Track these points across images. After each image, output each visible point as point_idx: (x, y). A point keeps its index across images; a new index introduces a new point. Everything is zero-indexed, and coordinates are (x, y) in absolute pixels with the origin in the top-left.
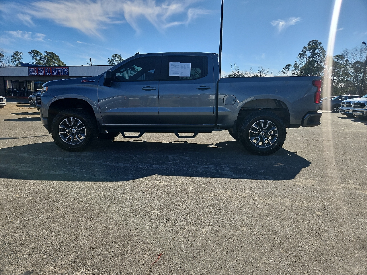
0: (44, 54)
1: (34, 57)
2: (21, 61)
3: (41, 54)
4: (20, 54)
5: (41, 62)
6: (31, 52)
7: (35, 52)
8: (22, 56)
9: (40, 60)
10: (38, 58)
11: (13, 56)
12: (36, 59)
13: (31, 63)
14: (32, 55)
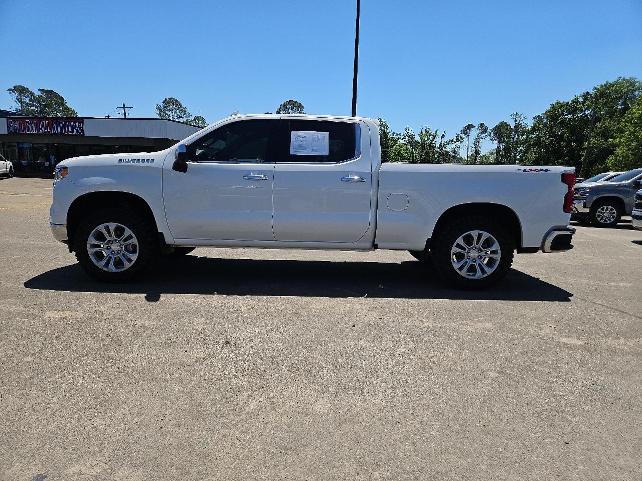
3: (32, 94)
6: (13, 89)
7: (21, 90)
12: (22, 103)
14: (15, 95)
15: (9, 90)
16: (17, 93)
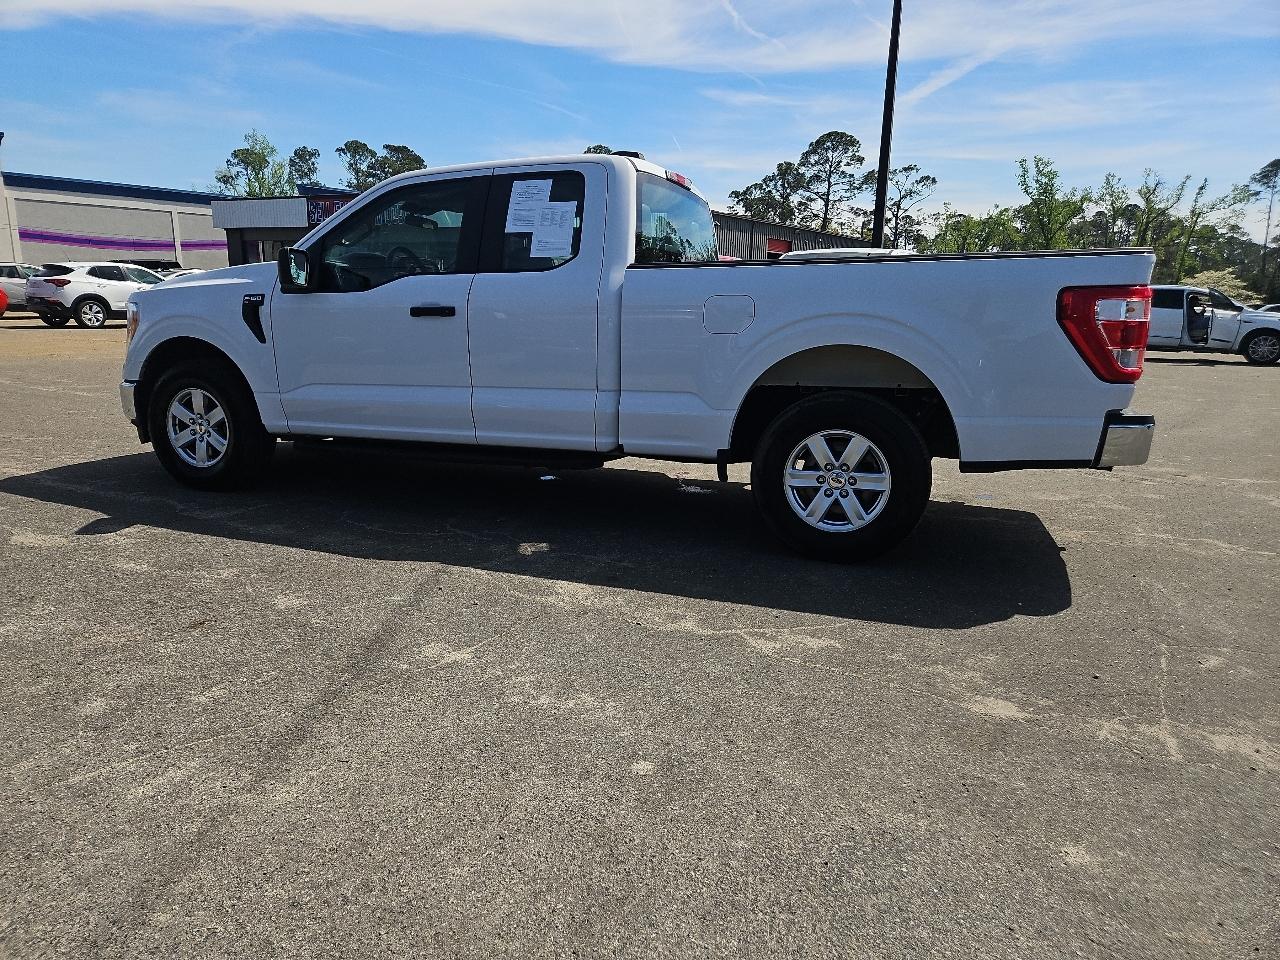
0: (382, 153)
1: (351, 165)
2: (314, 178)
3: (373, 154)
4: (312, 155)
5: (371, 179)
6: (344, 147)
7: (355, 149)
8: (319, 163)
9: (369, 175)
11: (292, 163)
12: (357, 171)
13: (343, 186)
14: (347, 158)
15: (338, 150)
16: (349, 155)
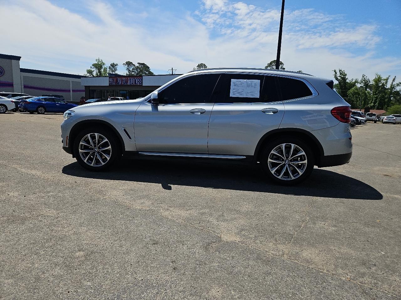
0: (137, 65)
1: (127, 69)
2: (116, 72)
3: (134, 65)
4: (116, 65)
5: (133, 73)
6: (125, 63)
7: (129, 64)
8: (118, 67)
9: (133, 72)
10: (131, 69)
11: (110, 68)
12: (129, 70)
13: (125, 75)
15: (124, 64)
16: (127, 65)
